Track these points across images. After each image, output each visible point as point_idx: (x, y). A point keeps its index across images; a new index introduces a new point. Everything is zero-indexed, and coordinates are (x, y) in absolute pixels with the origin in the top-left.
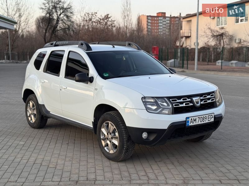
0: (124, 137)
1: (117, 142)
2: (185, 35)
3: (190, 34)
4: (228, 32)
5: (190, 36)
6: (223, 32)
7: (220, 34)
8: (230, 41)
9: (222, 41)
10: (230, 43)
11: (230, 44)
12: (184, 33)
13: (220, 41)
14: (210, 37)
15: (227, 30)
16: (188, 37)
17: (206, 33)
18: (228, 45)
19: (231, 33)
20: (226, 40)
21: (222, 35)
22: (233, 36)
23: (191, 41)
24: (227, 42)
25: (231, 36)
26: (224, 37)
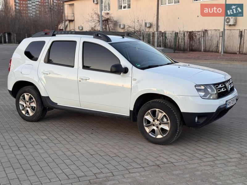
0: (178, 122)
1: (167, 127)
2: (69, 19)
3: (73, 18)
4: (113, 17)
5: (74, 20)
6: (108, 17)
7: (105, 19)
8: (115, 27)
9: (108, 26)
10: (114, 28)
11: (114, 30)
12: (68, 16)
13: (106, 26)
14: (97, 22)
15: (112, 15)
16: (71, 21)
17: (93, 18)
18: (112, 30)
19: (115, 19)
20: (111, 25)
21: (107, 20)
22: (117, 21)
23: (74, 25)
24: (112, 27)
25: (115, 21)
26: (109, 22)
